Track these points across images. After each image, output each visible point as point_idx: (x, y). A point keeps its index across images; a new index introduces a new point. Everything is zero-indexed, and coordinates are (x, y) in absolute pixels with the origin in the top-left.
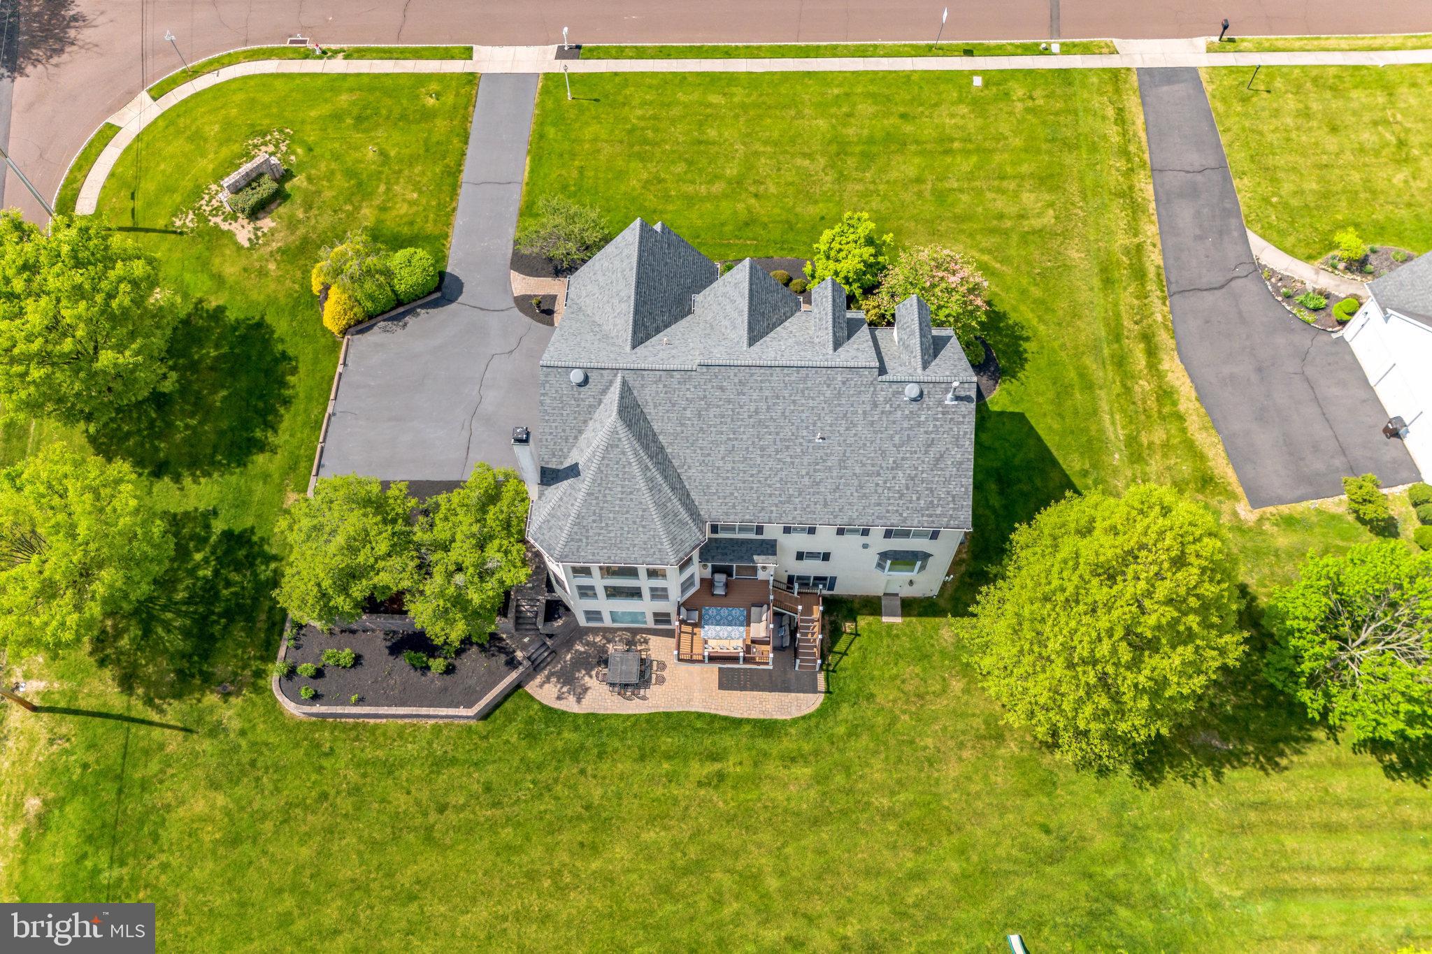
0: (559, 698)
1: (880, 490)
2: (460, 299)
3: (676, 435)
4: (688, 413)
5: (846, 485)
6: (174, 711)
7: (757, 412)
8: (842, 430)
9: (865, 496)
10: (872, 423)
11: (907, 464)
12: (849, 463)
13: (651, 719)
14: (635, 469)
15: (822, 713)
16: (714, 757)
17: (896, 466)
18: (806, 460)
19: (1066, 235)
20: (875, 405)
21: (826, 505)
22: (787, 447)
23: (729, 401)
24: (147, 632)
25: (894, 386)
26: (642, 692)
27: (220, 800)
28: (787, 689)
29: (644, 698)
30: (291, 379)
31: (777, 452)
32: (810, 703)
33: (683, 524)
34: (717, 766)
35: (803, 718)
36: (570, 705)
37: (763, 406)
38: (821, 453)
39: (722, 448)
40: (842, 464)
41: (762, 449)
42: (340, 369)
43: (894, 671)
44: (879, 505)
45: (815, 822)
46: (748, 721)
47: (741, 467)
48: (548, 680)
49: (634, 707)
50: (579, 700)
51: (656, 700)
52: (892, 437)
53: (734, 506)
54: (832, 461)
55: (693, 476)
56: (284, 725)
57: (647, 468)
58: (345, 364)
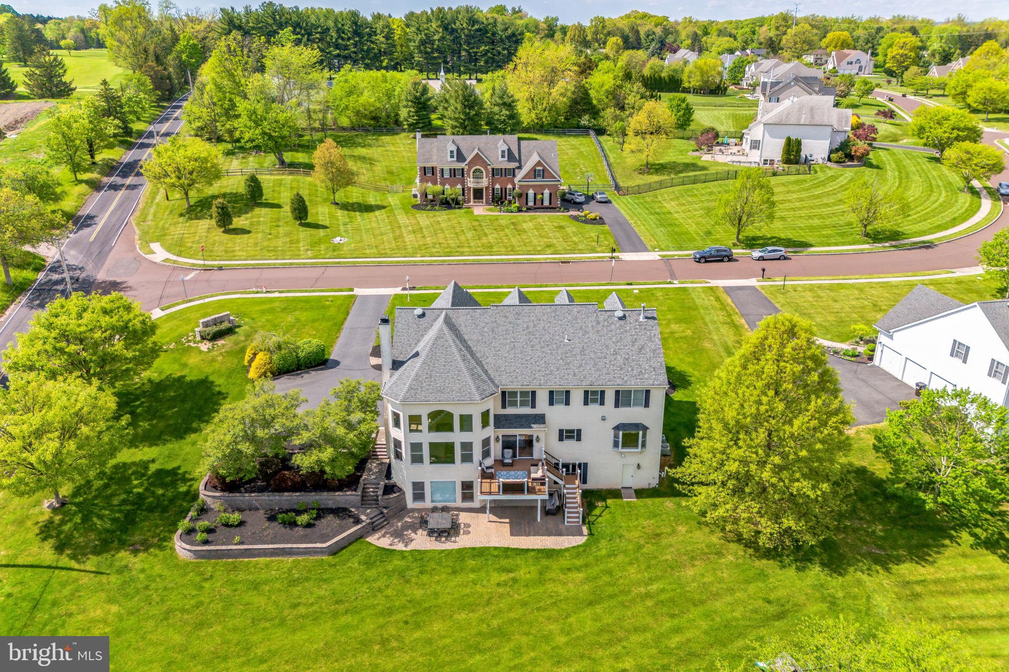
0: (391, 545)
1: (608, 366)
3: (478, 341)
4: (486, 329)
5: (586, 364)
6: (92, 562)
7: (528, 328)
8: (580, 335)
9: (598, 370)
10: (598, 332)
11: (622, 352)
12: (587, 352)
13: (460, 551)
14: (454, 349)
15: (587, 545)
16: (509, 571)
17: (615, 353)
18: (559, 351)
20: (598, 323)
21: (575, 375)
22: (548, 345)
23: (511, 323)
25: (609, 313)
26: (453, 539)
28: (561, 535)
29: (455, 542)
30: (222, 401)
31: (542, 348)
32: (580, 540)
33: (484, 382)
34: (512, 575)
35: (574, 547)
36: (400, 547)
37: (531, 324)
38: (569, 347)
39: (508, 346)
40: (583, 351)
41: (532, 346)
43: (636, 523)
44: (608, 374)
45: (591, 604)
46: (533, 550)
47: (520, 356)
48: (384, 536)
49: (448, 546)
50: (406, 546)
51: (462, 541)
52: (611, 338)
53: (516, 377)
54: (577, 351)
55: (490, 361)
56: (177, 566)
57: (461, 349)
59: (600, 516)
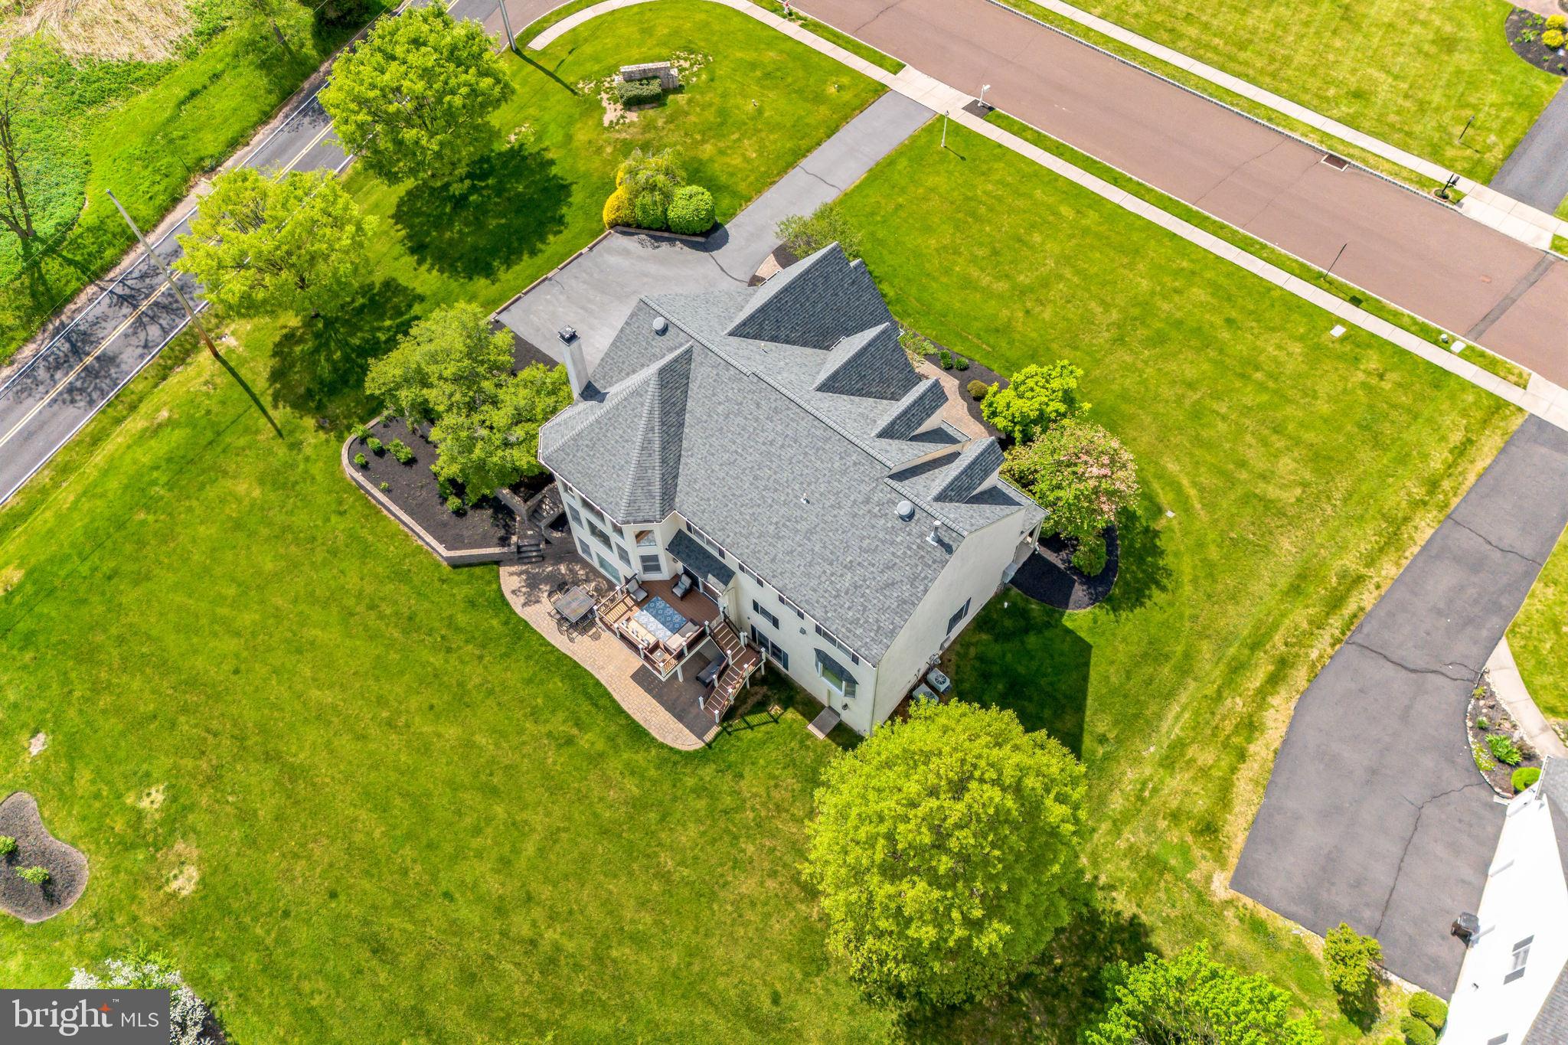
0: (514, 592)
1: (823, 579)
2: (714, 253)
3: (699, 421)
4: (720, 409)
5: (800, 554)
7: (771, 444)
8: (828, 504)
9: (808, 575)
10: (855, 516)
11: (860, 571)
12: (814, 538)
13: (563, 658)
14: (642, 423)
15: (689, 757)
16: (578, 724)
17: (850, 567)
18: (783, 510)
19: (1294, 521)
20: (867, 501)
21: (773, 560)
22: (776, 490)
23: (757, 420)
24: (316, 351)
25: (894, 495)
26: (575, 634)
27: (257, 493)
28: (680, 718)
29: (572, 640)
30: (551, 238)
31: (766, 488)
32: (687, 741)
33: (650, 495)
34: (575, 731)
35: (671, 749)
36: (516, 603)
37: (780, 441)
38: (799, 513)
39: (726, 456)
40: (810, 532)
41: (756, 478)
42: (585, 250)
43: (777, 773)
44: (815, 590)
45: (604, 832)
46: (628, 717)
47: (731, 481)
48: (519, 574)
49: (559, 640)
50: (524, 605)
51: (580, 649)
52: (862, 538)
53: (703, 512)
54: (803, 526)
55: (690, 466)
56: (333, 474)
57: (652, 429)
58: (591, 249)
59: (751, 728)
